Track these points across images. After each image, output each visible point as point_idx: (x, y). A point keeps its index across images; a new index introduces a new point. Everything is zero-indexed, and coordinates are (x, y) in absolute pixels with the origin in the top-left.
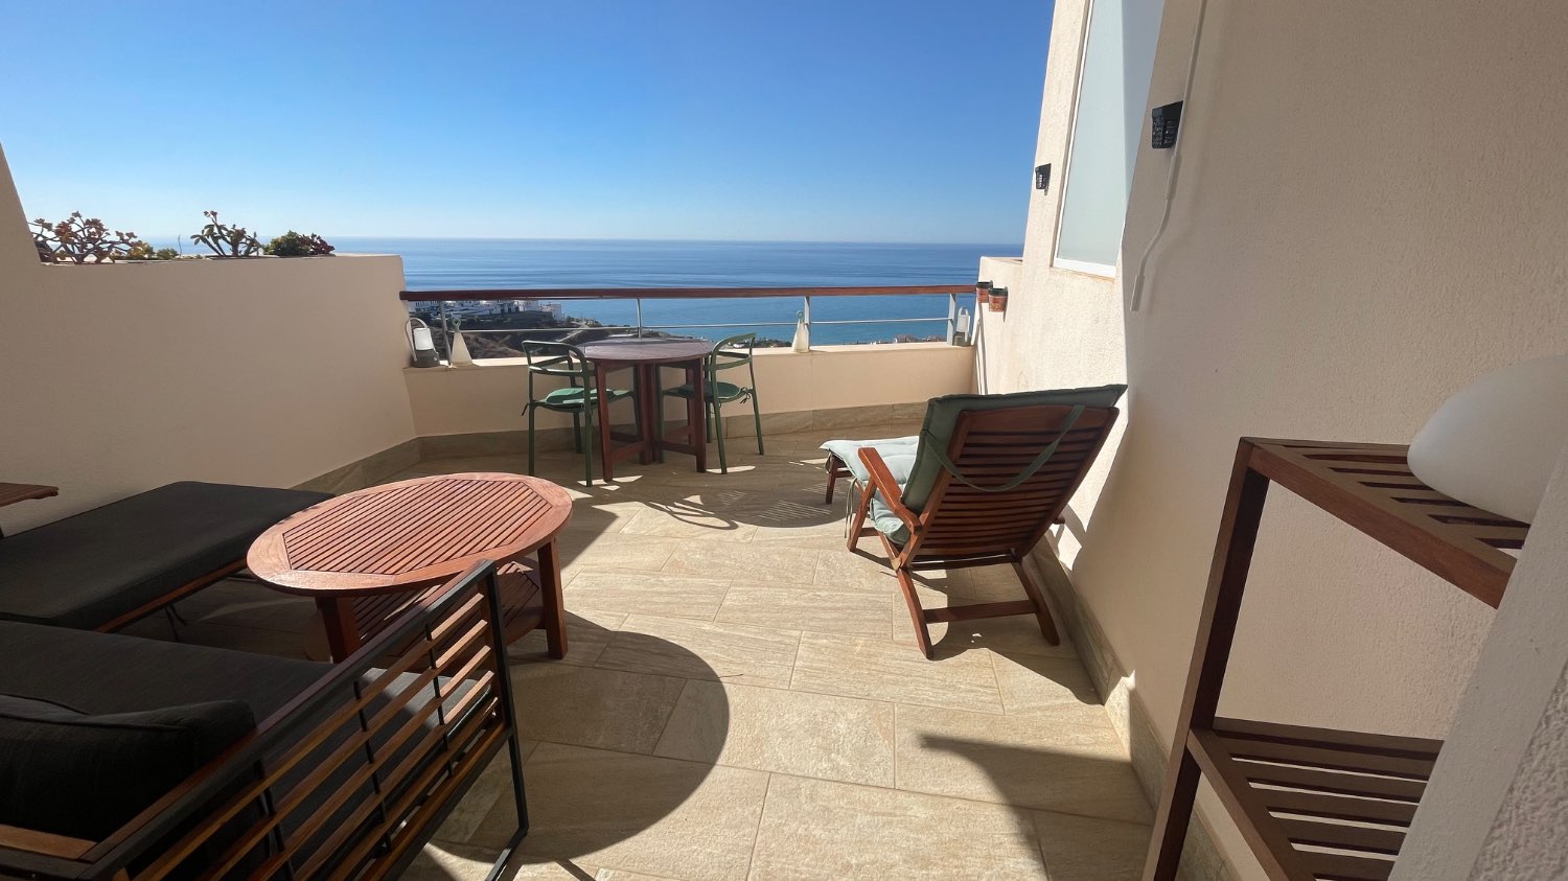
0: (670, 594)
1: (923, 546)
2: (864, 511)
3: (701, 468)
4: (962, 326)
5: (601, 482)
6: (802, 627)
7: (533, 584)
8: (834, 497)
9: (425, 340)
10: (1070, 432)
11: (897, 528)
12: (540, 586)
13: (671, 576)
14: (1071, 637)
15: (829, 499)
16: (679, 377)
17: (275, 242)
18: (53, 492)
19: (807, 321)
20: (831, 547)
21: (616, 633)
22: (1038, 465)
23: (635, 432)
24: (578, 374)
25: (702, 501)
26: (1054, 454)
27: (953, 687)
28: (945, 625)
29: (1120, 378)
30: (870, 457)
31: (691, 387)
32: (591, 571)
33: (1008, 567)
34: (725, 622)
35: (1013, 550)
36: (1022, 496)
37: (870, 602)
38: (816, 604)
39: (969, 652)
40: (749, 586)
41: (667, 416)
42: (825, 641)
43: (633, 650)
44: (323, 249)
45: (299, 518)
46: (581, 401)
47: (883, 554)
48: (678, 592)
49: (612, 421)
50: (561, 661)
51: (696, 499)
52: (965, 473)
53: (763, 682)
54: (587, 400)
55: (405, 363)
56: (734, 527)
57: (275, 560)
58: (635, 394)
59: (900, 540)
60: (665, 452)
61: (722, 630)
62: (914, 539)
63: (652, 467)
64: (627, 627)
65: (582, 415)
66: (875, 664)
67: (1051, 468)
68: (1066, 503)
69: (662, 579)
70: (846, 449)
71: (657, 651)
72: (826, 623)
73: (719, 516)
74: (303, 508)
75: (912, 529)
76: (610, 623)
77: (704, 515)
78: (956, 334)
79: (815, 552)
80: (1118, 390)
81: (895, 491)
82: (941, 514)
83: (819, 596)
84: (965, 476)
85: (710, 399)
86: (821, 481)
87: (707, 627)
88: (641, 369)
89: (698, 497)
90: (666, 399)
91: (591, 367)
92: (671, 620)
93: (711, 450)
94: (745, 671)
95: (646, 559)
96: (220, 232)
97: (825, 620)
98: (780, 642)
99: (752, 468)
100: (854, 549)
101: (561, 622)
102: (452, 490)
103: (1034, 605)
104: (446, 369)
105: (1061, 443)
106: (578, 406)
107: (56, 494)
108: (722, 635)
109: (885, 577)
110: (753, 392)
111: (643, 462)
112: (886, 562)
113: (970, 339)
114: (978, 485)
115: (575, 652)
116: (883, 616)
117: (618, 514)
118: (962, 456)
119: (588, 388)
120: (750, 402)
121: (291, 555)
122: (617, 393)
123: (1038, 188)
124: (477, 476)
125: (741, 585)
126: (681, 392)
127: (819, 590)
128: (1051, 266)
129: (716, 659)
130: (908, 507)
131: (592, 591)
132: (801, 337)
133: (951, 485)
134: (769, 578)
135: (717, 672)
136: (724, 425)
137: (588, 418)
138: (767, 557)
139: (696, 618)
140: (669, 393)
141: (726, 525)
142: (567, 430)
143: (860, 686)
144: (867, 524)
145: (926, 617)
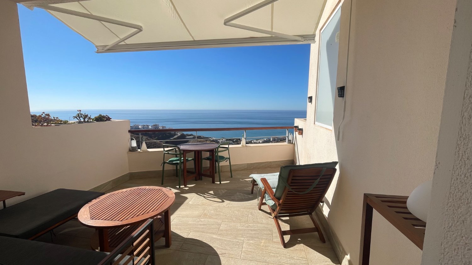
0: (204, 225)
1: (281, 210)
2: (263, 197)
3: (213, 182)
4: (290, 138)
5: (183, 186)
6: (244, 237)
7: (162, 222)
8: (254, 191)
9: (134, 144)
10: (323, 176)
11: (273, 204)
12: (164, 223)
13: (204, 219)
14: (329, 240)
15: (252, 193)
16: (208, 155)
17: (96, 118)
18: (24, 194)
19: (245, 137)
20: (253, 209)
21: (187, 238)
22: (314, 185)
23: (194, 170)
24: (178, 154)
25: (214, 193)
26: (319, 182)
27: (293, 258)
28: (289, 236)
29: (336, 160)
30: (264, 181)
31: (211, 157)
32: (179, 217)
33: (308, 216)
34: (220, 235)
35: (309, 211)
36: (310, 194)
37: (266, 227)
38: (248, 229)
39: (297, 245)
40: (228, 222)
41: (203, 166)
42: (252, 241)
43: (191, 244)
44: (108, 119)
45: (94, 201)
46: (179, 162)
47: (269, 211)
48: (206, 224)
49: (187, 167)
50: (169, 248)
51: (212, 192)
52: (292, 188)
53: (232, 256)
54: (180, 161)
55: (128, 150)
56: (223, 202)
57: (86, 216)
58: (194, 159)
59: (274, 208)
60: (202, 177)
61: (219, 238)
62: (278, 208)
63: (199, 182)
64: (190, 236)
65: (178, 167)
66: (268, 250)
67: (318, 186)
68: (324, 196)
69: (201, 219)
70: (257, 177)
71: (199, 245)
72: (251, 235)
73: (219, 198)
74: (95, 198)
75: (277, 205)
76: (185, 235)
77: (215, 198)
78: (289, 140)
79: (248, 210)
80: (335, 163)
81: (272, 192)
82: (286, 200)
83: (249, 225)
84: (292, 189)
85: (216, 161)
86: (249, 186)
87: (215, 236)
88: (197, 152)
89: (212, 191)
90: (204, 161)
91: (182, 152)
92: (204, 234)
93: (217, 176)
94: (227, 252)
95: (196, 213)
96: (81, 115)
97: (252, 234)
98: (238, 242)
99: (229, 182)
100: (260, 209)
101: (170, 235)
102: (140, 192)
103: (317, 229)
104: (140, 152)
105: (320, 179)
106: (177, 163)
107: (25, 194)
108: (220, 239)
109: (270, 219)
110: (229, 158)
111: (196, 180)
112: (270, 214)
113: (293, 142)
114: (296, 191)
115: (174, 245)
116: (270, 233)
117: (188, 197)
118: (291, 183)
119: (181, 158)
120: (228, 161)
121: (91, 214)
122: (189, 159)
123: (309, 102)
124: (147, 187)
125: (225, 222)
126: (208, 159)
127: (250, 224)
128: (314, 124)
129: (218, 248)
130: (276, 198)
131: (180, 224)
132: (243, 142)
133: (288, 191)
134: (234, 219)
135: (217, 252)
136: (220, 168)
137: (180, 167)
138: (233, 212)
139: (211, 233)
140: (204, 159)
141: (221, 201)
142: (174, 170)
143: (263, 257)
144: (264, 201)
145: (283, 233)
